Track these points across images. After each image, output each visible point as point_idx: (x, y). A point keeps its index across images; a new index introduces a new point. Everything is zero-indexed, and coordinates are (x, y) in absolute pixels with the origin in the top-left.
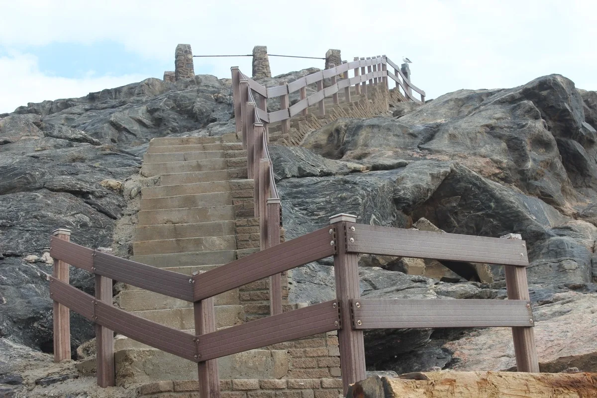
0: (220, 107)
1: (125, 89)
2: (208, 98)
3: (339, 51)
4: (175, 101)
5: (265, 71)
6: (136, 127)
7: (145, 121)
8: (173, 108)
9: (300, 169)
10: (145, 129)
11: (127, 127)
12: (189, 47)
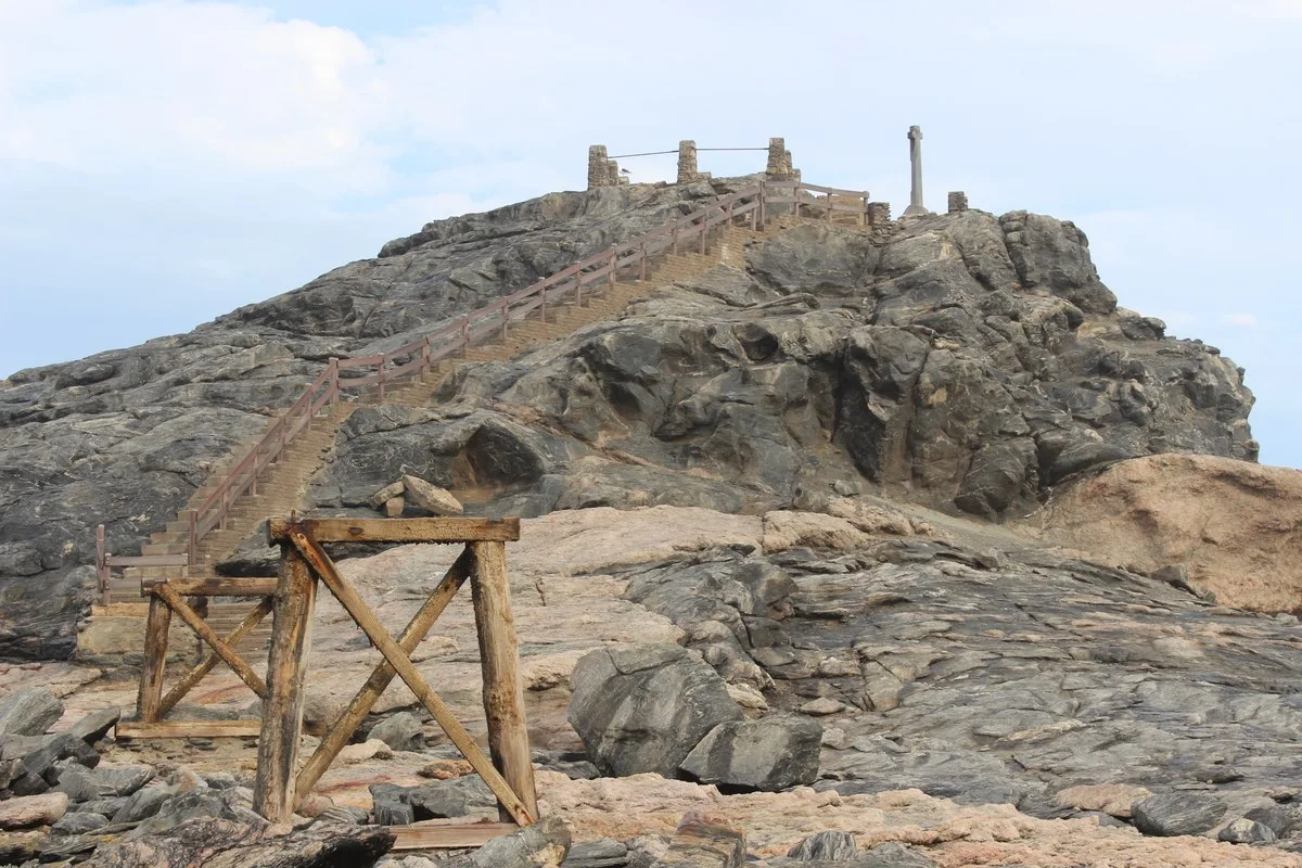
0: (565, 255)
1: (525, 206)
2: (551, 247)
3: (782, 140)
4: (519, 252)
5: (689, 171)
6: (479, 281)
7: (489, 274)
8: (517, 259)
9: (376, 426)
10: (488, 282)
11: (466, 283)
12: (604, 148)
